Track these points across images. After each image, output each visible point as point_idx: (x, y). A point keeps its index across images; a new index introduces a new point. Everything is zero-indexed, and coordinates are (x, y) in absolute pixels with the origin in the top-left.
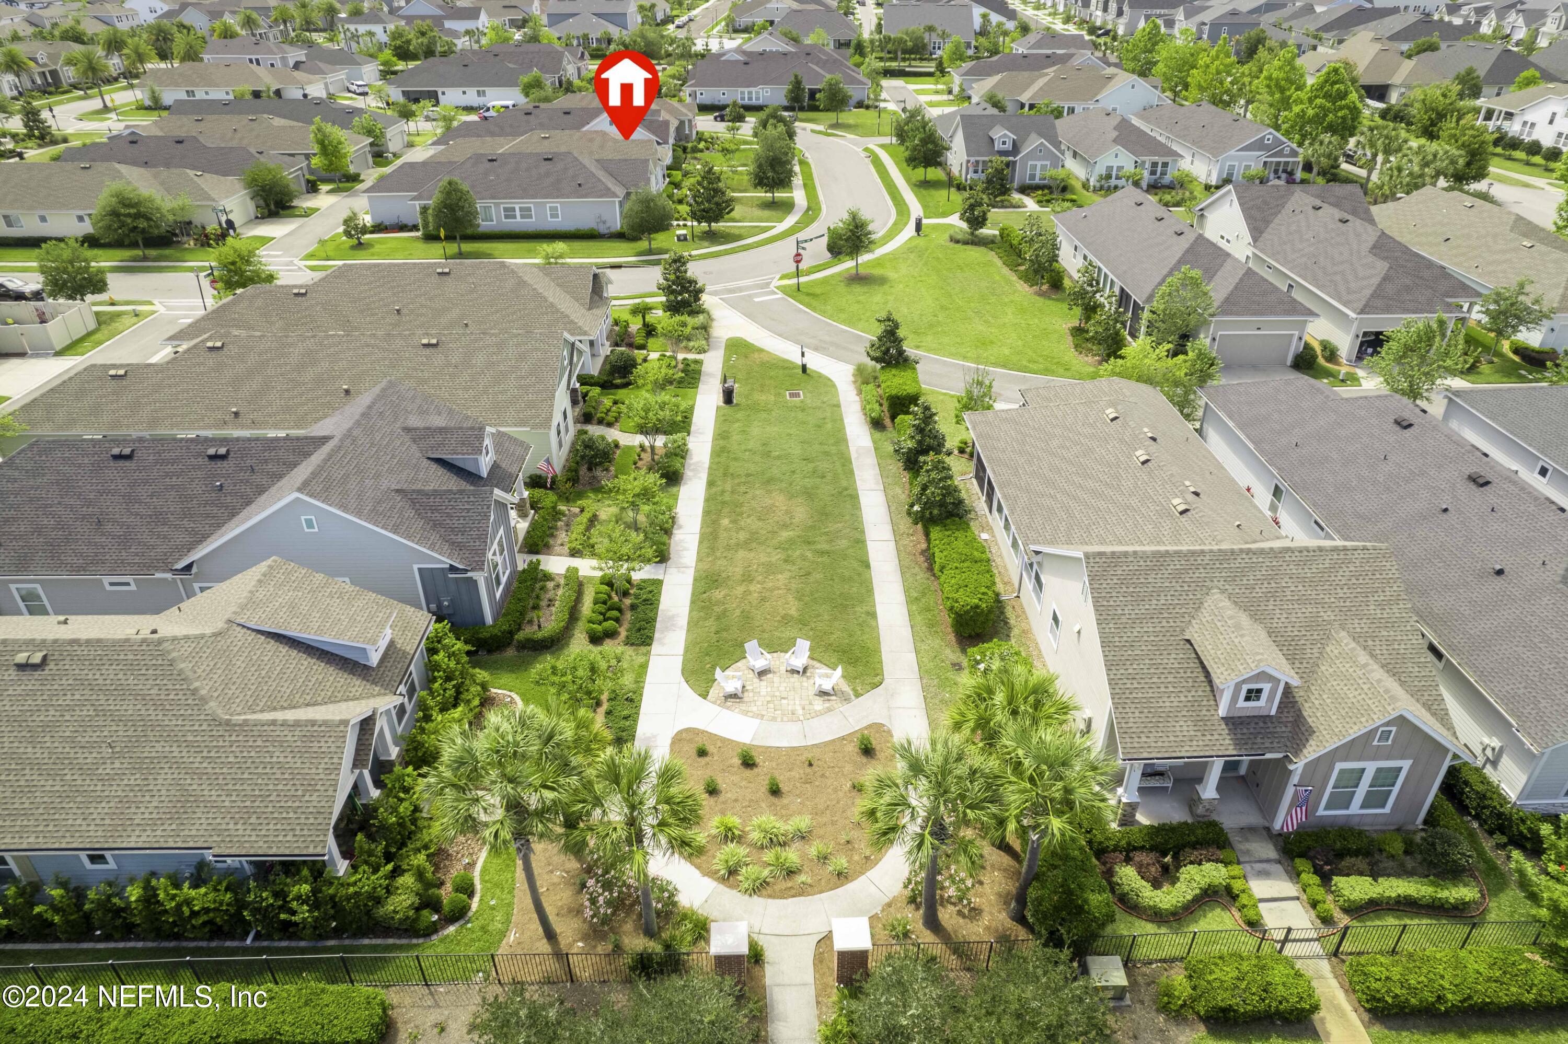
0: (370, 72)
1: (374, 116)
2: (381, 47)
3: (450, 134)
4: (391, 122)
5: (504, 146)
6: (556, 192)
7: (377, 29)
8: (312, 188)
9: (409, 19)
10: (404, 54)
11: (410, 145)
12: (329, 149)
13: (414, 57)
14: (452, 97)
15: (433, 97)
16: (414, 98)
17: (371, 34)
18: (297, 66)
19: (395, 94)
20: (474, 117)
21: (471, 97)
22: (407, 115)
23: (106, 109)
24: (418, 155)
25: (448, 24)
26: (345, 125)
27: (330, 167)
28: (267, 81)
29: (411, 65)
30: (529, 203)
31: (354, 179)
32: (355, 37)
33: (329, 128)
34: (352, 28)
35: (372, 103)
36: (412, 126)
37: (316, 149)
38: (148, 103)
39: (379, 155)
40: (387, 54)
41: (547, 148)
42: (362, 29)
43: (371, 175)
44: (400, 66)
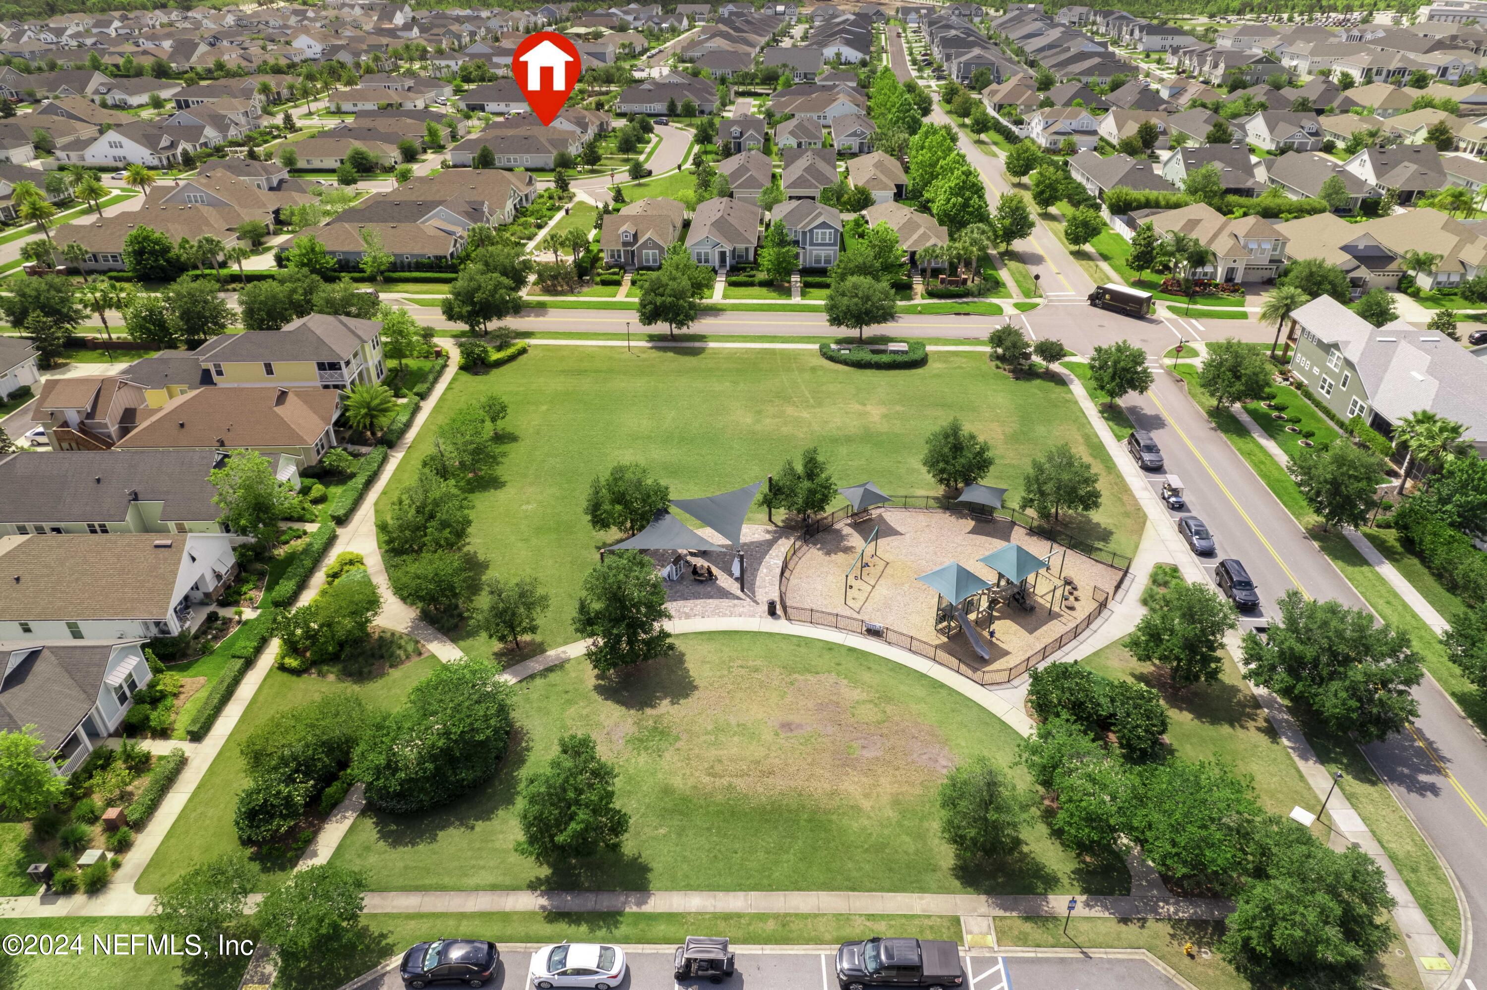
0: (448, 90)
1: (452, 118)
2: (454, 74)
3: (488, 126)
4: (460, 121)
5: (510, 132)
6: (528, 152)
7: (452, 63)
8: (425, 151)
9: (472, 56)
10: (467, 79)
11: (469, 132)
12: (432, 133)
13: (473, 81)
14: (492, 107)
15: (482, 108)
16: (473, 108)
17: (448, 66)
18: (409, 89)
19: (462, 105)
20: (501, 119)
21: (502, 107)
22: (468, 117)
23: (310, 114)
24: (473, 136)
25: (495, 59)
26: (439, 122)
27: (433, 141)
28: (395, 99)
29: (472, 86)
30: (517, 156)
31: (443, 147)
32: (439, 69)
33: (433, 124)
34: (437, 62)
35: (449, 110)
36: (470, 123)
37: (426, 133)
38: (333, 109)
39: (454, 137)
40: (458, 81)
41: (528, 133)
42: (443, 63)
43: (451, 146)
44: (466, 87)
